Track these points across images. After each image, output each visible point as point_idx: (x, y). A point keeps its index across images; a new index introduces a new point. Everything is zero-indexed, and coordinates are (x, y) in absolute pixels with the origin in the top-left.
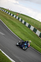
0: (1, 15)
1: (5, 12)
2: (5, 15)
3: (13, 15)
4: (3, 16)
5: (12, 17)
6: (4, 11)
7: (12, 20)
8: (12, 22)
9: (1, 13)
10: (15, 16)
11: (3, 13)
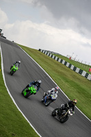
0: (55, 71)
1: (63, 63)
2: (63, 71)
3: (81, 72)
4: (58, 72)
5: (78, 76)
6: (62, 61)
7: (77, 82)
8: (77, 86)
9: (55, 66)
10: (84, 74)
11: (58, 65)
